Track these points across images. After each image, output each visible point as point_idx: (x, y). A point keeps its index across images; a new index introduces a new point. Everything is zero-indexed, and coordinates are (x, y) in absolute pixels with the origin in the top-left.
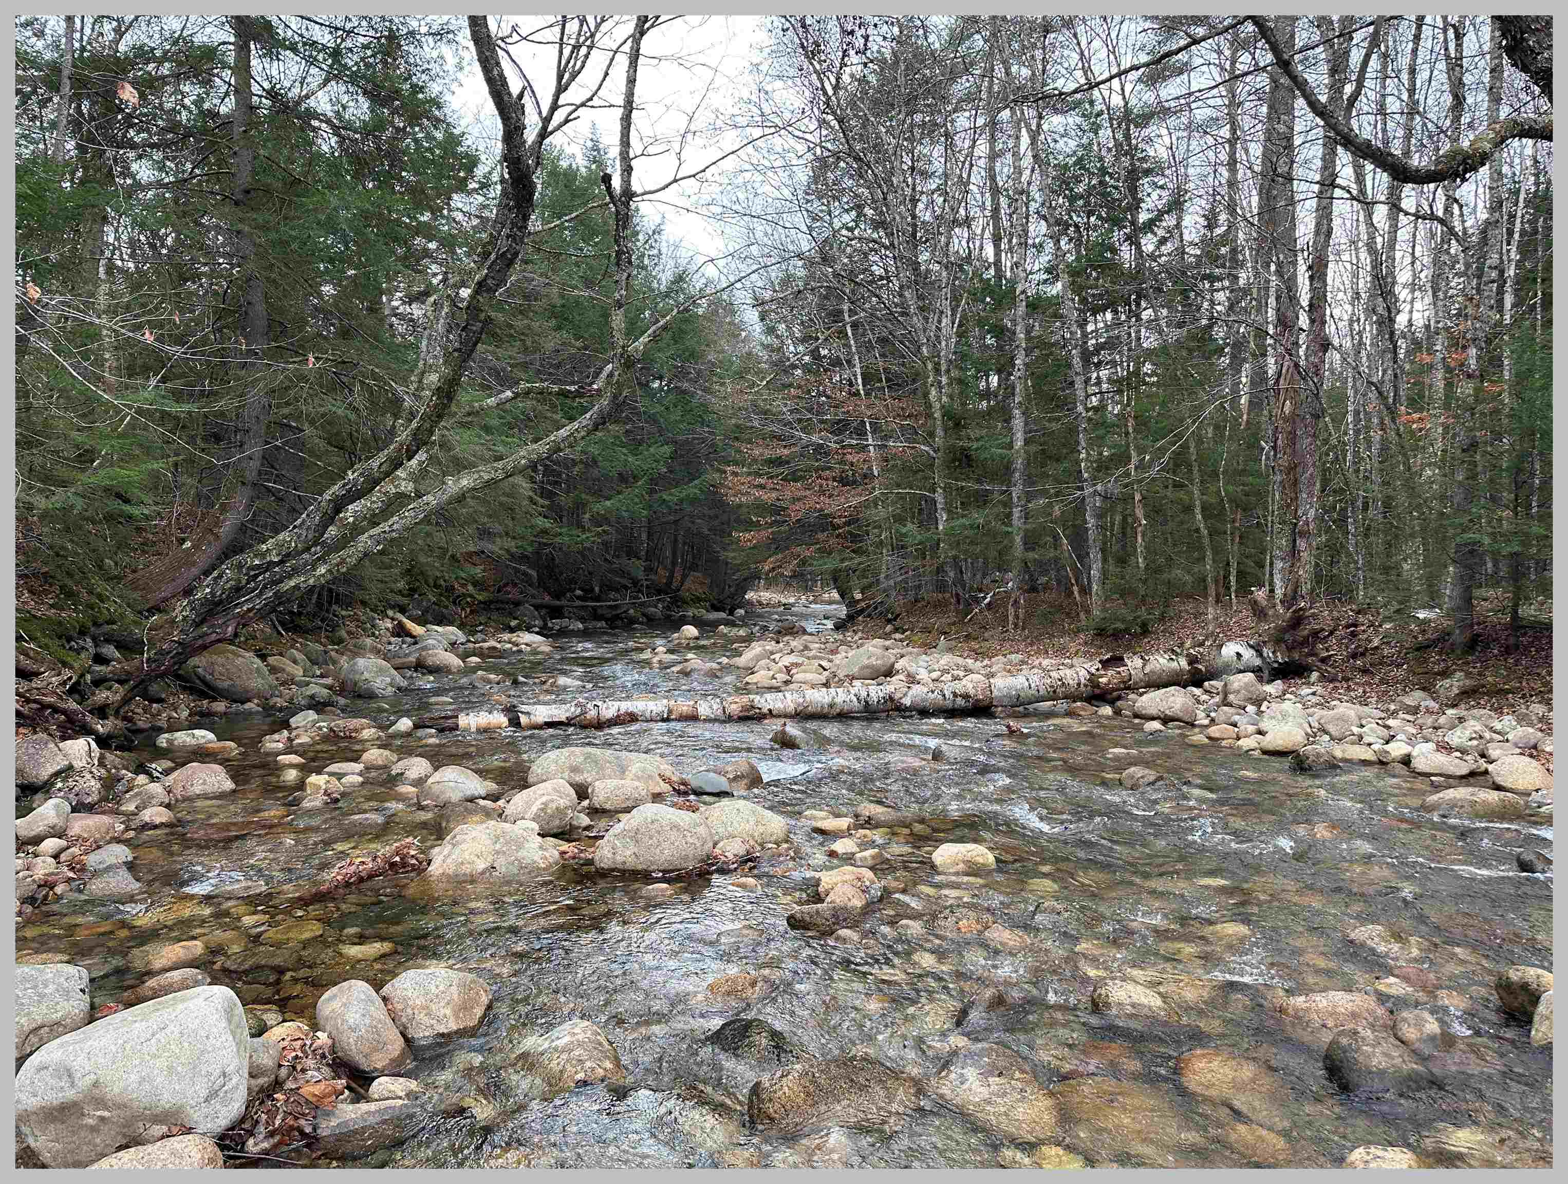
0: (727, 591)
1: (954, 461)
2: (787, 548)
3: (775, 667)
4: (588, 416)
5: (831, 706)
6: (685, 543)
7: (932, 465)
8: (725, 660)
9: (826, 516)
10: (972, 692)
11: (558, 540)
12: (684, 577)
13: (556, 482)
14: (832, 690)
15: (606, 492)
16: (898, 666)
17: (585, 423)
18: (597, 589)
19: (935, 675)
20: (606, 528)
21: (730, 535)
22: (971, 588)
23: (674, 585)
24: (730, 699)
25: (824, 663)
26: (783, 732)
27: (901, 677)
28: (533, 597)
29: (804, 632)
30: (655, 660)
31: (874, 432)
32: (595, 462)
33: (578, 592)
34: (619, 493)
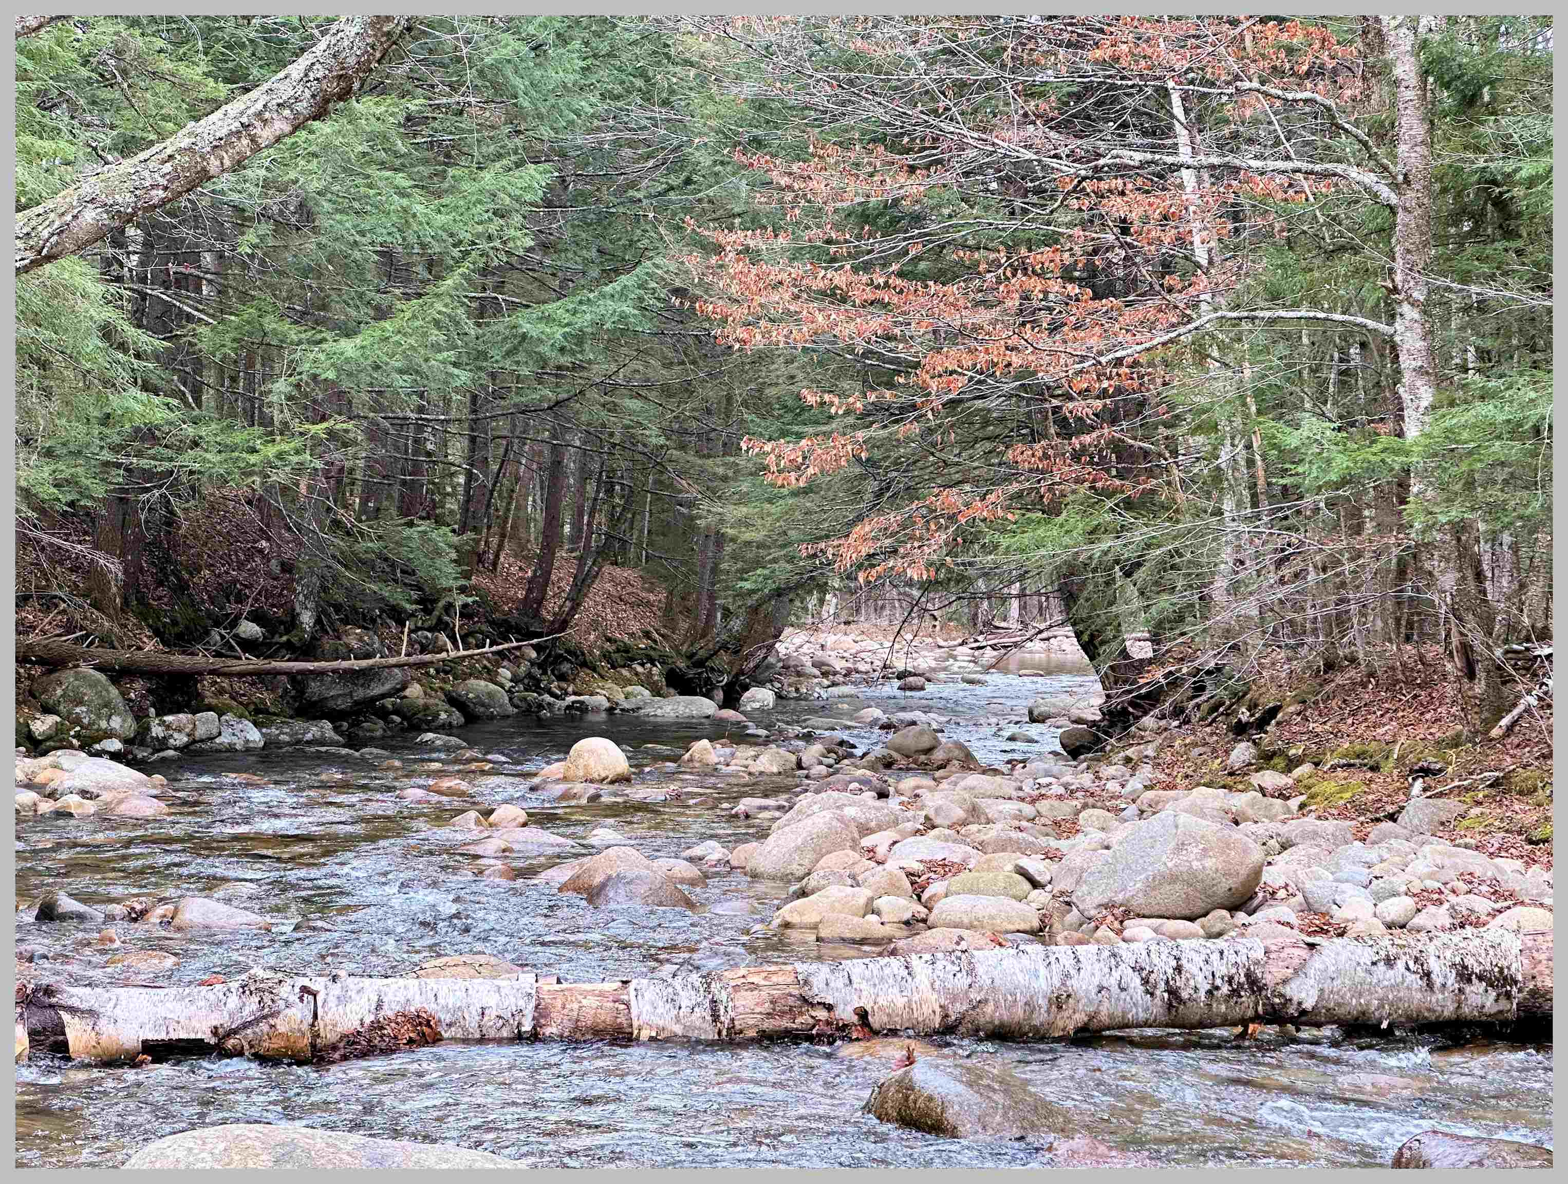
0: (720, 631)
1: (1455, 218)
2: (911, 493)
3: (876, 876)
4: (296, 70)
5: (1058, 1002)
6: (584, 476)
7: (1385, 232)
8: (713, 851)
9: (1043, 392)
10: (1518, 968)
11: (188, 459)
12: (582, 584)
13: (182, 281)
14: (1062, 951)
15: (338, 312)
16: (1272, 877)
17: (285, 91)
18: (307, 619)
19: (1397, 908)
20: (338, 423)
21: (730, 447)
22: (1512, 628)
23: (551, 607)
24: (732, 976)
25: (1036, 865)
26: (906, 1087)
27: (1284, 911)
28: (106, 641)
29: (968, 762)
30: (491, 847)
31: (1198, 123)
32: (305, 212)
33: (249, 629)
34: (382, 314)
